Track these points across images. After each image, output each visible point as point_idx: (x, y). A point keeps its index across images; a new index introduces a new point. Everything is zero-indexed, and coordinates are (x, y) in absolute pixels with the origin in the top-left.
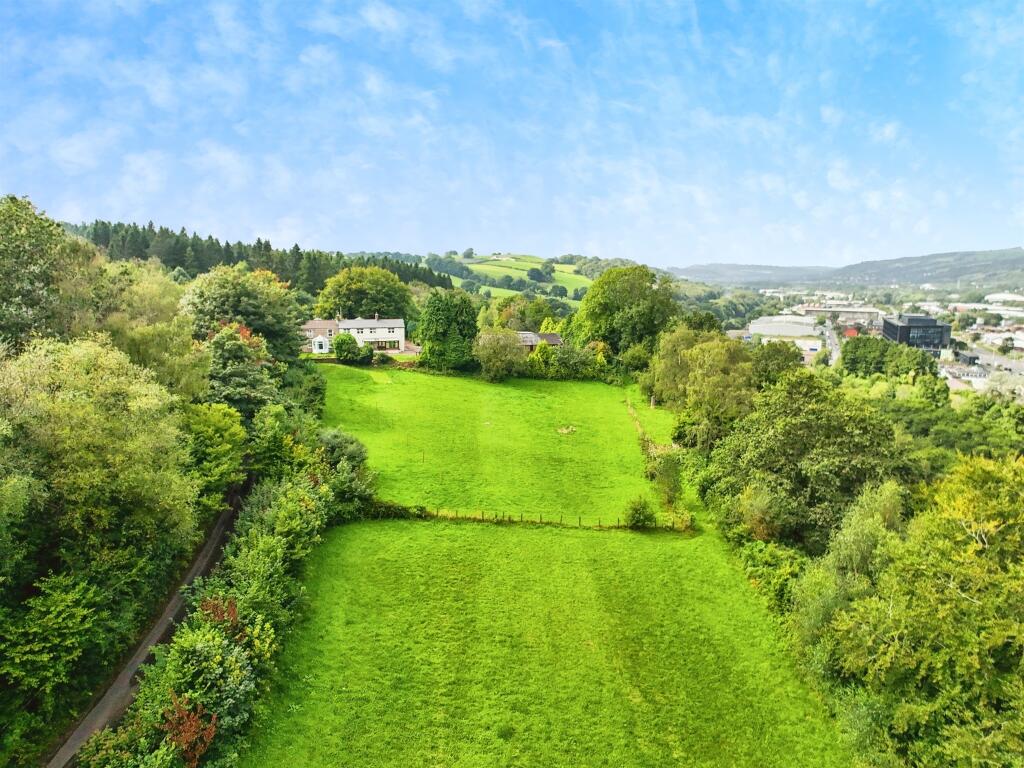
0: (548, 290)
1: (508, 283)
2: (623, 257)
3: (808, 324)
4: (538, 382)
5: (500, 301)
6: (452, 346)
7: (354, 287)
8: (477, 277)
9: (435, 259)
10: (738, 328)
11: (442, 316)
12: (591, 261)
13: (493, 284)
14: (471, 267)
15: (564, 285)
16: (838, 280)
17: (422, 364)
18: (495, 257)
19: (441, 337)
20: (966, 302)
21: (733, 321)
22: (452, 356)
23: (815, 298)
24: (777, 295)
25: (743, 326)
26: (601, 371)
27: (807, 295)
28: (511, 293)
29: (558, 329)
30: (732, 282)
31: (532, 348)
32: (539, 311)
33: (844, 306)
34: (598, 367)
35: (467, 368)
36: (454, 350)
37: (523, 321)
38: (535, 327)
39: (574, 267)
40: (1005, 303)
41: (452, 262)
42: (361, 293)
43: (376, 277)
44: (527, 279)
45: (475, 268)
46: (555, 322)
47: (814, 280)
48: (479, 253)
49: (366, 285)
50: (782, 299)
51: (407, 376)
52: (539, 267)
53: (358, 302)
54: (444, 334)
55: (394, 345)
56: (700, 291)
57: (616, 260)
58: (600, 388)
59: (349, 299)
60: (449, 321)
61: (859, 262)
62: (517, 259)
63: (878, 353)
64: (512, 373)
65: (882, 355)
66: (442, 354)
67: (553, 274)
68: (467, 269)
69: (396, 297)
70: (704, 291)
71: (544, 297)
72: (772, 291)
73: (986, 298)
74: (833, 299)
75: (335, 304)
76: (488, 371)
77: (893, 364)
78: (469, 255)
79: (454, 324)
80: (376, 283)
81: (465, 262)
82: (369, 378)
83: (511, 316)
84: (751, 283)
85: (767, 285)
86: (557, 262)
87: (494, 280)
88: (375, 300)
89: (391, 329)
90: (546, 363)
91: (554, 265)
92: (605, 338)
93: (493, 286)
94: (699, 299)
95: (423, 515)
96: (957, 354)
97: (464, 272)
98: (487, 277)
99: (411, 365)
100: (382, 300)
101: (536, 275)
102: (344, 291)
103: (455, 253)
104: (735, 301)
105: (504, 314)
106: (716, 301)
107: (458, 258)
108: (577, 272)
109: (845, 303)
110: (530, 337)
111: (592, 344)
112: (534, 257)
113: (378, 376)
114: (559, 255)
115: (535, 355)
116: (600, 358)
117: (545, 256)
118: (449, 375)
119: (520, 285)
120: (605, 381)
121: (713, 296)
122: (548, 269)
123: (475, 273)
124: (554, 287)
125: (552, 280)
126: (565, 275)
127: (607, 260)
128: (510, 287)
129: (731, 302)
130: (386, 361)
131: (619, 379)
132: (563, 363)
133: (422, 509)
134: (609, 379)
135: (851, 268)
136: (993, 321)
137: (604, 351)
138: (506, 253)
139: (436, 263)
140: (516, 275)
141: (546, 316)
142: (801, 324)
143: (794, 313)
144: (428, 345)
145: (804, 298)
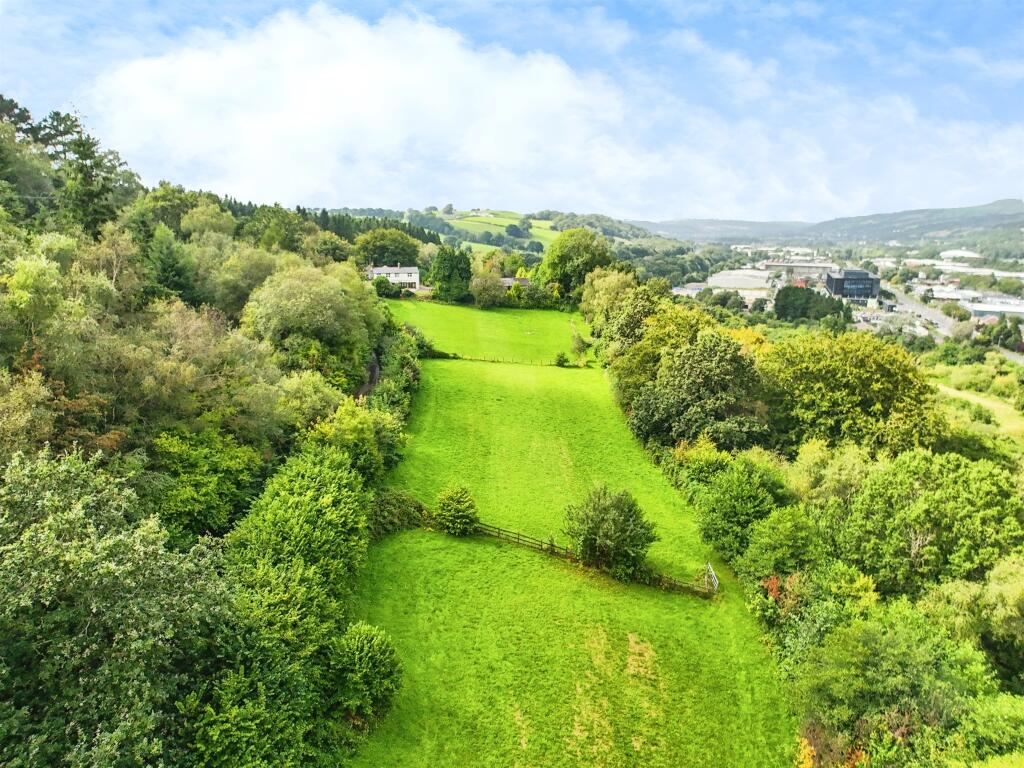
0: (526, 246)
1: (487, 239)
2: (599, 213)
3: (761, 278)
4: (513, 310)
5: (485, 255)
6: (455, 285)
7: (378, 243)
8: (458, 233)
9: (417, 216)
10: (700, 282)
11: (447, 263)
12: (567, 217)
13: (474, 240)
14: (452, 223)
15: (540, 241)
16: (810, 236)
17: (434, 298)
18: (474, 213)
19: (448, 278)
20: (920, 258)
21: (694, 274)
22: (455, 292)
23: (781, 254)
24: (746, 250)
25: (704, 279)
26: (557, 303)
27: (776, 251)
28: (492, 248)
29: (529, 275)
30: (707, 238)
31: (509, 288)
32: (515, 263)
33: (806, 261)
34: (554, 300)
35: (465, 300)
36: (456, 287)
37: (502, 270)
38: (512, 274)
39: (550, 223)
40: (955, 259)
41: (434, 218)
42: (383, 249)
43: (395, 236)
44: (505, 234)
45: (456, 224)
46: (527, 271)
47: (787, 236)
48: (459, 208)
49: (386, 242)
50: (750, 255)
51: (425, 304)
52: (516, 223)
53: (382, 255)
54: (449, 276)
55: (411, 285)
56: (669, 247)
57: (591, 216)
58: (556, 313)
59: (375, 253)
60: (452, 268)
61: (833, 218)
62: (495, 215)
63: (804, 301)
64: (496, 303)
65: (807, 302)
66: (448, 290)
67: (530, 230)
68: (448, 225)
69: (409, 251)
70: (673, 247)
71: (521, 252)
72: (742, 247)
73: (941, 254)
74: (797, 254)
75: (365, 256)
76: (479, 302)
77: (815, 309)
78: (449, 210)
79: (456, 271)
80: (394, 241)
81: (447, 219)
82: (401, 305)
83: (493, 266)
84: (724, 239)
85: (739, 241)
86: (534, 218)
87: (474, 236)
88: (394, 254)
89: (410, 274)
90: (519, 297)
91: (531, 221)
92: (560, 281)
93: (474, 241)
94: (667, 254)
95: (455, 357)
96: (881, 303)
97: (446, 227)
98: (467, 233)
99: (427, 298)
100: (399, 254)
101: (513, 231)
102: (370, 246)
103: (435, 209)
104: (701, 256)
105: (488, 265)
106: (684, 256)
107: (439, 214)
108: (554, 228)
109: (808, 258)
110: (509, 281)
111: (551, 284)
112: (512, 213)
113: (406, 304)
114: (536, 211)
115: (512, 292)
116: (556, 293)
117: (523, 212)
118: (453, 305)
119: (498, 241)
120: (559, 310)
121: (682, 251)
122: (526, 225)
123: (456, 229)
124: (531, 243)
125: (529, 236)
126: (542, 232)
127: (583, 216)
128: (489, 243)
129: (697, 257)
130: (410, 296)
131: (568, 308)
132: (530, 296)
133: (455, 354)
134: (562, 308)
135: (825, 224)
136: (934, 275)
137: (559, 289)
138: (485, 209)
139: (418, 219)
140: (495, 231)
141: (521, 266)
142: (756, 277)
143: (754, 268)
144: (438, 284)
145: (770, 254)
